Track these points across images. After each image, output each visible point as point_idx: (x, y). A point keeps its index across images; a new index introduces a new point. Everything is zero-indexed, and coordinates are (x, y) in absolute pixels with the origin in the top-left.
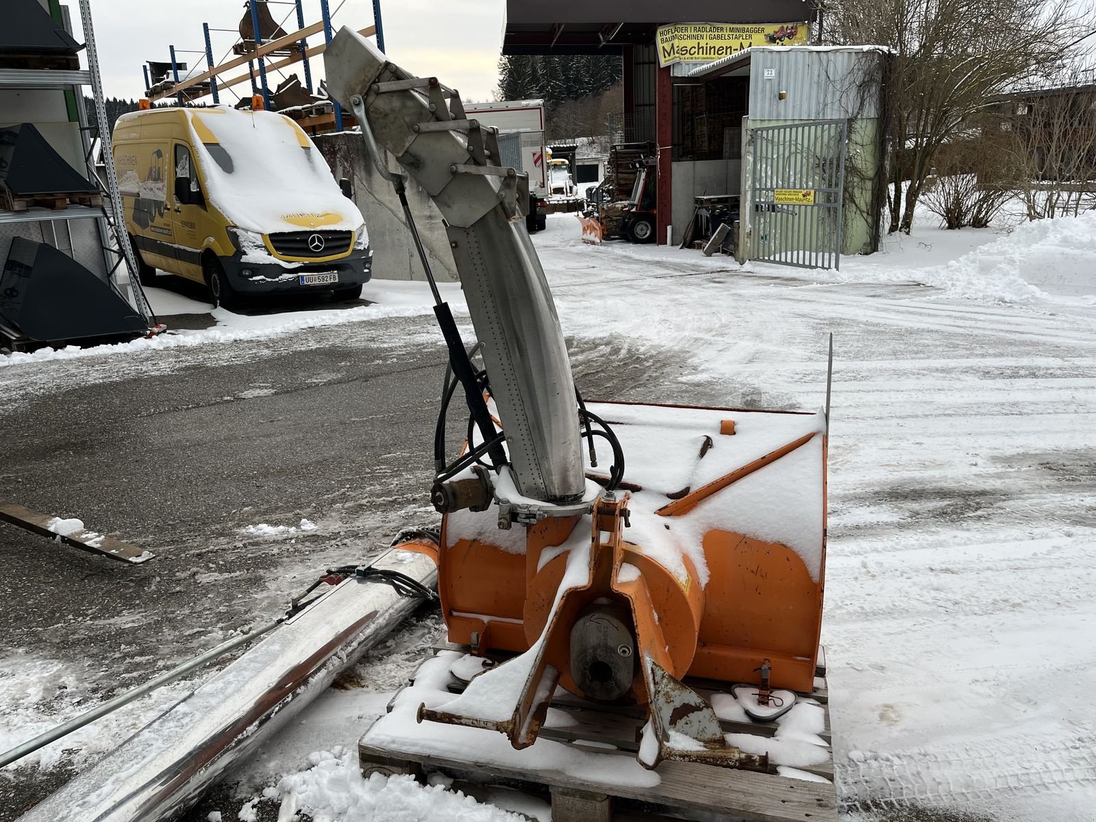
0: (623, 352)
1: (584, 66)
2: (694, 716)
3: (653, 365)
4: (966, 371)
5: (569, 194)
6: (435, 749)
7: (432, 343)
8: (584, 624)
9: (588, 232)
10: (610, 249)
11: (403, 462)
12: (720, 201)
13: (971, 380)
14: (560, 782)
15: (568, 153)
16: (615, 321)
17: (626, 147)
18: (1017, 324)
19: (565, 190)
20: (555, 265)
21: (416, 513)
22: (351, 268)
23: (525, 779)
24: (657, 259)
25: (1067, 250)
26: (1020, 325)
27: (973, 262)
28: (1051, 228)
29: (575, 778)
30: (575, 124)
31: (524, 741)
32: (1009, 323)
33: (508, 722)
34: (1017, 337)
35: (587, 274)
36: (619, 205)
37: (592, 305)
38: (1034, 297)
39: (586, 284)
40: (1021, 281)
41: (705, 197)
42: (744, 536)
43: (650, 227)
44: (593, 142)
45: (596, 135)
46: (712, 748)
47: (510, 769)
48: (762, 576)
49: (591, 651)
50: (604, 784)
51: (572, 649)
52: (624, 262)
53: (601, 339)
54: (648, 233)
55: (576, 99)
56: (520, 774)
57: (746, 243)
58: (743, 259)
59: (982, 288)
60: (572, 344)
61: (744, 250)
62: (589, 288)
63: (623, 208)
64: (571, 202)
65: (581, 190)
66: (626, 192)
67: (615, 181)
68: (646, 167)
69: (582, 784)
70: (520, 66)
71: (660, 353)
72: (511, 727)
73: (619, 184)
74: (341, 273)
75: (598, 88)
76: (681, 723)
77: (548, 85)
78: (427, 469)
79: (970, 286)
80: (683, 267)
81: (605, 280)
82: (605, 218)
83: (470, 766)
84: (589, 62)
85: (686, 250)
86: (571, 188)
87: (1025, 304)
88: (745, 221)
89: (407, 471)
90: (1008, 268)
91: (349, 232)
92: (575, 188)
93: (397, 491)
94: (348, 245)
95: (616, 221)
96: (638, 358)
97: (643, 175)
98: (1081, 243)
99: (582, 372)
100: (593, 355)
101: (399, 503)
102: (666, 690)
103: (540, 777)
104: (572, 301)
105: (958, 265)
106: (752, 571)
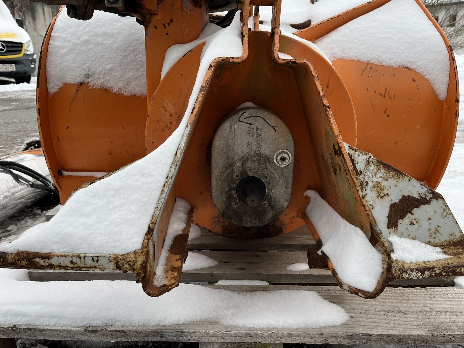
2: (420, 213)
6: (24, 315)
8: (231, 127)
14: (216, 336)
22: (24, 64)
23: (163, 340)
29: (236, 327)
31: (163, 283)
33: (135, 252)
42: (368, 63)
46: (454, 254)
47: (140, 329)
48: (390, 98)
49: (238, 164)
50: (280, 330)
51: (214, 164)
56: (156, 333)
69: (249, 335)
72: (141, 259)
74: (17, 66)
76: (403, 224)
83: (78, 333)
91: (21, 44)
94: (21, 51)
102: (375, 180)
103: (185, 334)
106: (381, 94)
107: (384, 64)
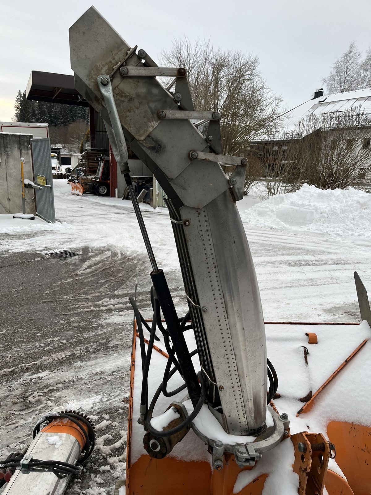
0: (119, 256)
1: (59, 111)
3: (138, 262)
4: (281, 262)
5: (58, 171)
7: (5, 251)
9: (75, 190)
10: (87, 198)
11: (10, 337)
12: (140, 178)
13: (286, 268)
15: (57, 151)
16: (106, 237)
17: (92, 150)
18: (285, 239)
19: (56, 168)
20: (61, 206)
21: (31, 380)
24: (113, 204)
25: (293, 207)
26: (286, 240)
27: (255, 211)
28: (285, 198)
30: (56, 138)
32: (282, 239)
34: (289, 245)
35: (80, 211)
36: (90, 177)
37: (90, 228)
38: (284, 227)
39: (81, 216)
40: (278, 220)
41: (134, 177)
42: (352, 424)
43: (106, 189)
44: (65, 147)
45: (66, 144)
48: (369, 452)
52: (97, 205)
53: (104, 247)
54: (106, 191)
55: (56, 126)
57: (156, 199)
58: (155, 206)
59: (263, 222)
60: (89, 250)
61: (155, 202)
62: (85, 218)
63: (92, 179)
64: (60, 174)
65: (63, 169)
66: (94, 172)
67: (87, 166)
68: (104, 160)
70: (27, 107)
71: (138, 255)
73: (89, 168)
75: (66, 122)
77: (41, 118)
78: (29, 342)
79: (258, 221)
80: (127, 209)
81: (90, 214)
82: (83, 183)
84: (61, 110)
85: (125, 201)
86: (59, 167)
87: (282, 230)
88: (156, 189)
89: (15, 345)
90: (271, 214)
92: (61, 168)
93: (13, 362)
95: (89, 185)
96: (129, 259)
97: (102, 164)
98: (298, 204)
99: (102, 268)
100: (103, 257)
101: (17, 373)
104: (78, 225)
105: (249, 212)
106: (362, 450)
107: (363, 424)
